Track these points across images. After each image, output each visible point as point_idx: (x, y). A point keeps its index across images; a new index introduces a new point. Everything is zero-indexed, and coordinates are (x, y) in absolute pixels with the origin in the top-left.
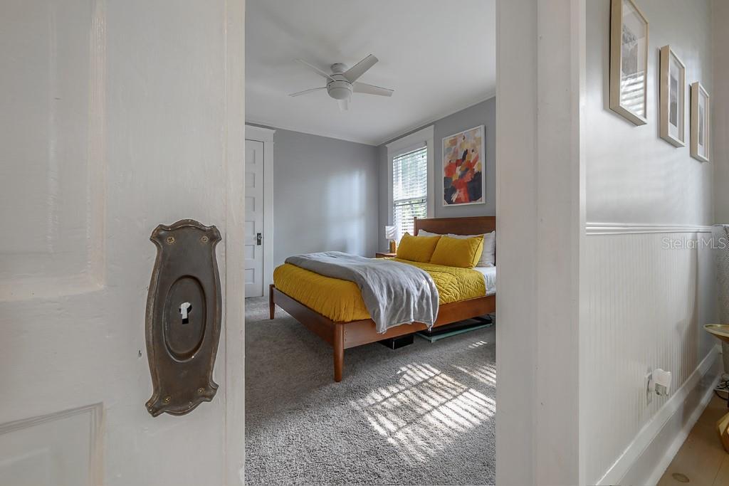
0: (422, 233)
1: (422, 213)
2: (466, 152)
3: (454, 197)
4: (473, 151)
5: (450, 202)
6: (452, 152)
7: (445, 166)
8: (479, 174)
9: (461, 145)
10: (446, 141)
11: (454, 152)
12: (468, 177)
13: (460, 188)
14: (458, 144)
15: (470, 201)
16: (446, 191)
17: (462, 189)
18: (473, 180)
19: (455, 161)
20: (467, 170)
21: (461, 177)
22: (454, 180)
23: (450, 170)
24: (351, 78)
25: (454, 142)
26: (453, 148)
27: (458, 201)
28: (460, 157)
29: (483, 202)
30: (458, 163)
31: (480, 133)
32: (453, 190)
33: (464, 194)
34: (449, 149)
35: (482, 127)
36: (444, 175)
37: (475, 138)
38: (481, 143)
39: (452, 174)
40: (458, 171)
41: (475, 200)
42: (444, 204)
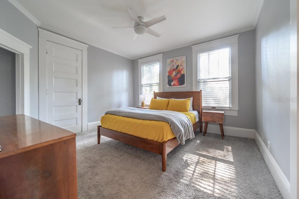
0: (158, 98)
1: (156, 89)
2: (178, 66)
3: (172, 84)
4: (181, 65)
5: (170, 85)
6: (171, 65)
7: (168, 71)
8: (183, 75)
9: (175, 63)
10: (169, 61)
11: (172, 65)
12: (179, 76)
13: (175, 80)
14: (174, 62)
15: (180, 85)
16: (168, 81)
17: (176, 81)
18: (181, 77)
19: (173, 69)
20: (178, 73)
21: (176, 75)
22: (172, 76)
23: (170, 72)
25: (172, 61)
26: (172, 64)
27: (174, 85)
28: (175, 67)
29: (185, 86)
30: (174, 70)
31: (184, 59)
32: (172, 81)
33: (177, 82)
34: (170, 64)
35: (185, 56)
36: (167, 74)
37: (182, 61)
38: (184, 63)
39: (171, 74)
40: (174, 73)
41: (182, 85)
42: (168, 86)
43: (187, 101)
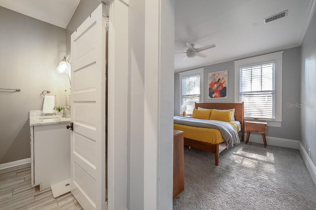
0: (199, 109)
1: (197, 100)
2: (219, 79)
3: (214, 96)
4: (223, 79)
5: (211, 97)
6: (213, 78)
7: (210, 83)
8: (225, 88)
9: (217, 76)
10: (210, 74)
11: (214, 79)
12: (220, 88)
13: (216, 92)
14: (216, 76)
15: (221, 97)
16: (210, 93)
17: (218, 93)
18: (222, 90)
19: (214, 82)
20: (220, 86)
21: (217, 88)
22: (213, 89)
23: (212, 85)
24: (198, 50)
25: (214, 75)
26: (213, 77)
27: (215, 97)
28: (217, 81)
29: (227, 98)
30: (215, 83)
31: (226, 73)
32: (213, 93)
33: (218, 94)
34: (211, 78)
35: (227, 71)
36: (209, 87)
37: (224, 75)
38: (226, 77)
39: (213, 87)
40: (216, 86)
41: (223, 97)
42: (209, 98)
43: (229, 112)
